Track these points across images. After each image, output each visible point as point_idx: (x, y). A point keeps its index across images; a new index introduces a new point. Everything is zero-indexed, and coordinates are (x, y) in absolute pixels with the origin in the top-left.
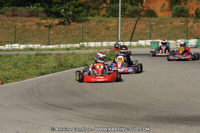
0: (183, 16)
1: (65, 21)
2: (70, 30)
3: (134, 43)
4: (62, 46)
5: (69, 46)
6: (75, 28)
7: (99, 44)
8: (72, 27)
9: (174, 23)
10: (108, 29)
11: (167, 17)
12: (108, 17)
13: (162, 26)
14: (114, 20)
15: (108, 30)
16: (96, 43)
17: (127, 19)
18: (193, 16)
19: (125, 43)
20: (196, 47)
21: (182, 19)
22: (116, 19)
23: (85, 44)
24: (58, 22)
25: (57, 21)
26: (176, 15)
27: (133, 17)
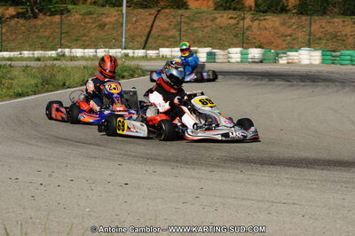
0: (235, 9)
1: (27, 11)
2: (35, 26)
3: (152, 53)
4: (26, 54)
5: (37, 53)
6: (45, 24)
7: (90, 52)
8: (39, 22)
9: (218, 20)
10: (102, 26)
11: (204, 9)
12: (103, 6)
13: (196, 25)
14: (113, 11)
15: (103, 29)
16: (86, 50)
17: (135, 11)
18: (251, 10)
19: (136, 51)
20: (261, 62)
21: (232, 13)
22: (117, 11)
23: (67, 51)
24: (14, 13)
25: (12, 11)
26: (222, 6)
27: (146, 7)
